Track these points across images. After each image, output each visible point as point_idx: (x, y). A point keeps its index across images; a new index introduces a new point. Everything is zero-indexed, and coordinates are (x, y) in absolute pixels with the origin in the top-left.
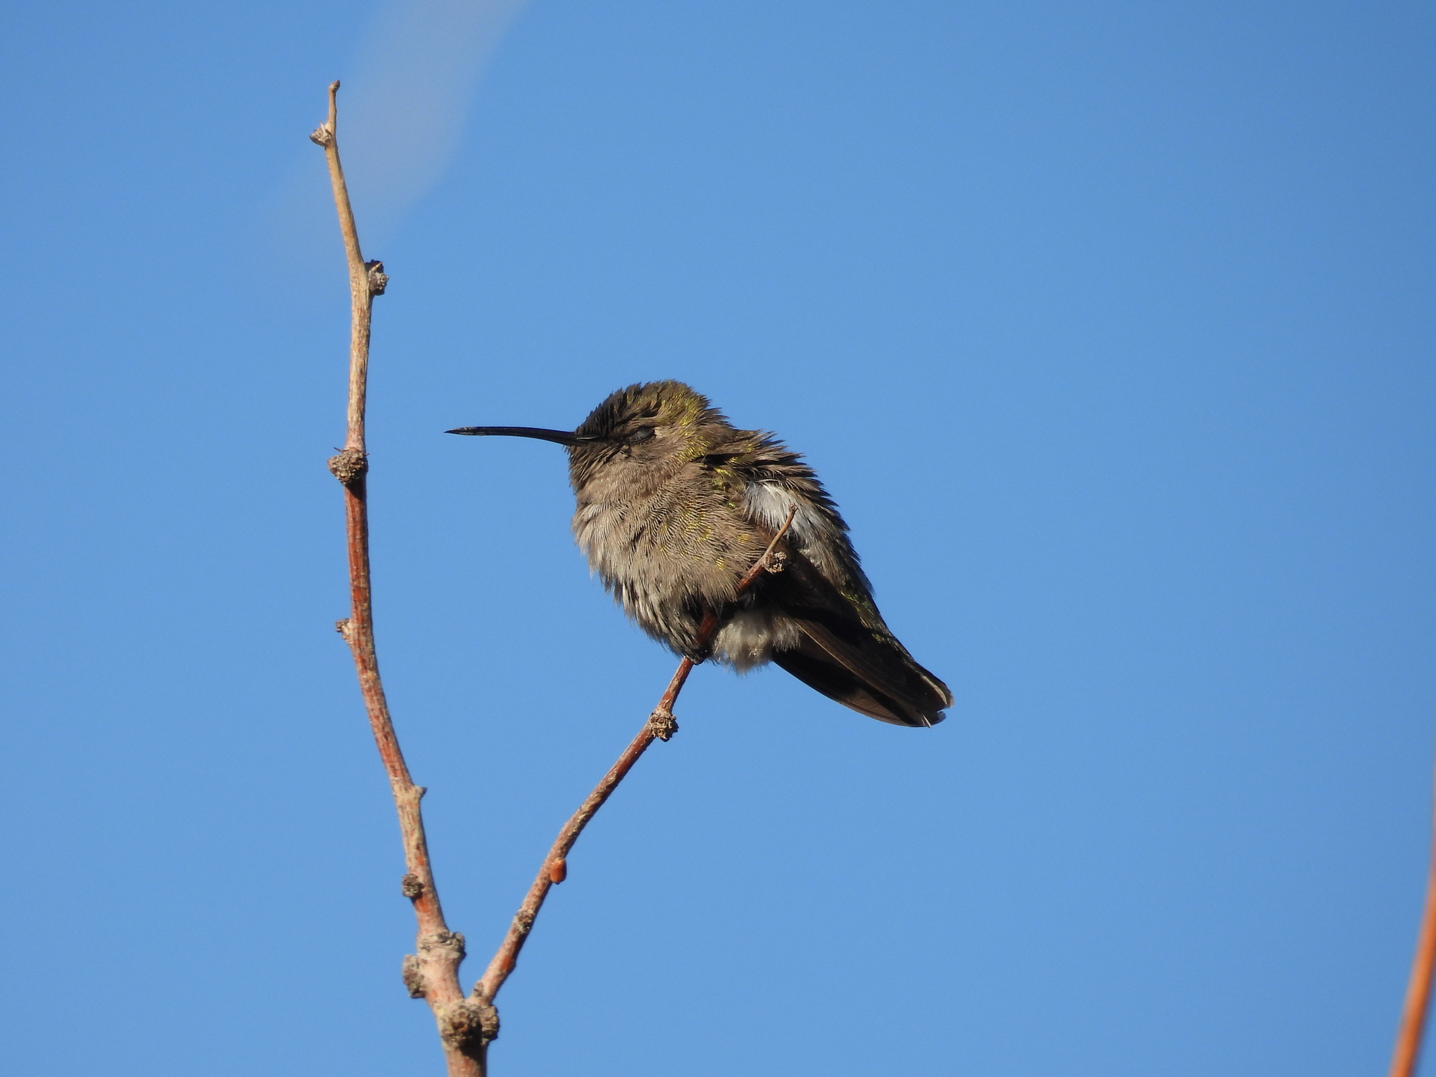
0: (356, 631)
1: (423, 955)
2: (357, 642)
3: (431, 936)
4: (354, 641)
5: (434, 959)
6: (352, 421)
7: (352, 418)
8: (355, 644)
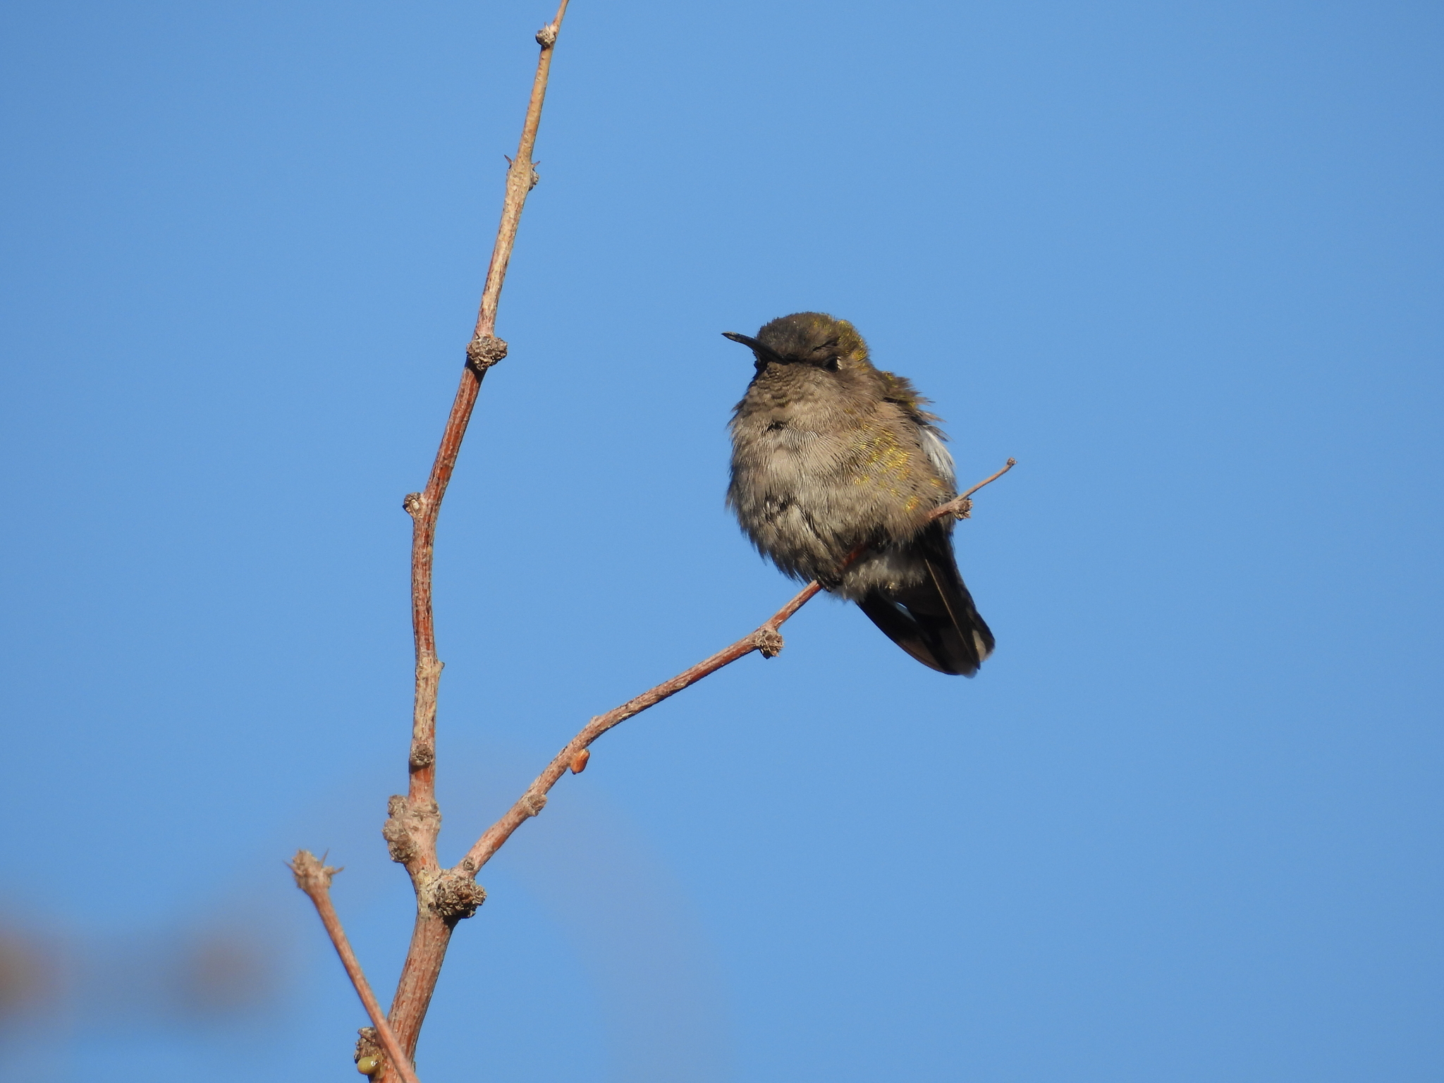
0: (430, 506)
1: (415, 822)
2: (427, 517)
3: (426, 805)
4: (425, 516)
5: (426, 827)
6: (489, 309)
7: (489, 306)
8: (424, 519)
